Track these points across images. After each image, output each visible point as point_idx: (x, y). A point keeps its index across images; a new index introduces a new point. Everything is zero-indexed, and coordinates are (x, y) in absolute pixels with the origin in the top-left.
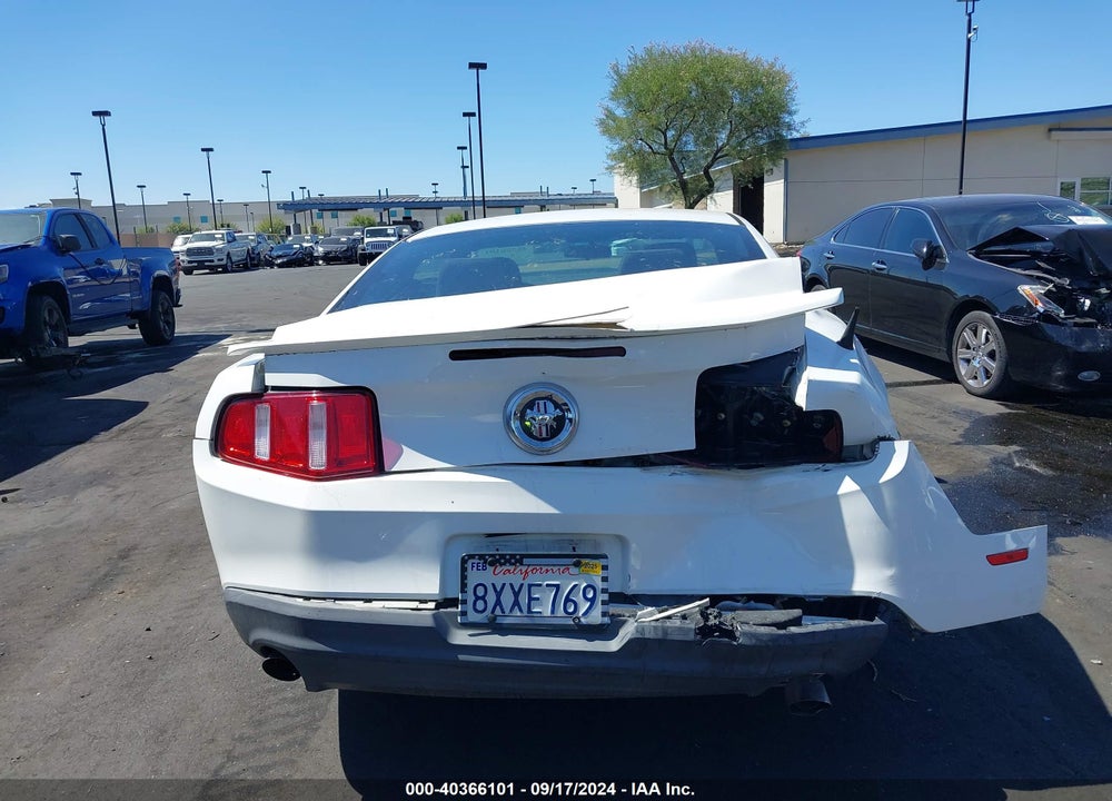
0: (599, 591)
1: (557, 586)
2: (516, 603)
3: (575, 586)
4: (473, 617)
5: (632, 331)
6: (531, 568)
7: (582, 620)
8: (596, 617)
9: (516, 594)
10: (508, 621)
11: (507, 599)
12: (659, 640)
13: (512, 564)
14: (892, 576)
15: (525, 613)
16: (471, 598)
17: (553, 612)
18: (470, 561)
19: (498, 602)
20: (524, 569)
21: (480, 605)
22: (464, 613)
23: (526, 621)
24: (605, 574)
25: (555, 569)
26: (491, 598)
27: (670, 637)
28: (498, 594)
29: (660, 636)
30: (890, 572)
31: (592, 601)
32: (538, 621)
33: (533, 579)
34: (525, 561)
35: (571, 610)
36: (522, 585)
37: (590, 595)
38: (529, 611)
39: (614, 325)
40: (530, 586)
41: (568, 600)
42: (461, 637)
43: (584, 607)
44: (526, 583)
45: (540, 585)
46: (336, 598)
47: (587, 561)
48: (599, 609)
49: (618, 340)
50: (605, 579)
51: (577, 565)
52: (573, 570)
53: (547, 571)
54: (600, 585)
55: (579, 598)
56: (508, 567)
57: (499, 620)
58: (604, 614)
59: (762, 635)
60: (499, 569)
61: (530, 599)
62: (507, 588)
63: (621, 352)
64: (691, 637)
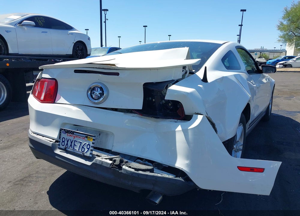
0: (91, 146)
1: (81, 142)
2: (71, 145)
3: (85, 143)
4: (61, 147)
5: (117, 67)
6: (76, 136)
7: (85, 154)
8: (88, 154)
9: (71, 142)
10: (69, 150)
11: (69, 143)
12: (100, 165)
13: (71, 134)
14: (187, 164)
15: (73, 149)
16: (61, 141)
17: (79, 150)
18: (62, 131)
19: (67, 144)
20: (74, 136)
21: (63, 144)
22: (59, 145)
23: (72, 151)
24: (94, 142)
25: (82, 137)
26: (66, 142)
27: (103, 165)
28: (68, 141)
29: (100, 164)
30: (187, 162)
31: (88, 149)
32: (75, 152)
33: (76, 139)
34: (75, 133)
35: (83, 150)
36: (73, 140)
37: (88, 147)
38: (74, 148)
39: (114, 65)
40: (75, 141)
41: (83, 147)
42: (58, 152)
43: (86, 150)
44: (74, 140)
45: (77, 141)
46: (38, 134)
47: (89, 137)
48: (89, 152)
49: (117, 70)
50: (93, 143)
51: (87, 137)
52: (86, 139)
53: (79, 138)
54: (91, 145)
55: (85, 147)
56: (70, 134)
57: (67, 149)
58: (91, 154)
59: (128, 171)
60: (69, 134)
61: (74, 145)
62: (70, 140)
63: (117, 74)
64: (109, 166)
